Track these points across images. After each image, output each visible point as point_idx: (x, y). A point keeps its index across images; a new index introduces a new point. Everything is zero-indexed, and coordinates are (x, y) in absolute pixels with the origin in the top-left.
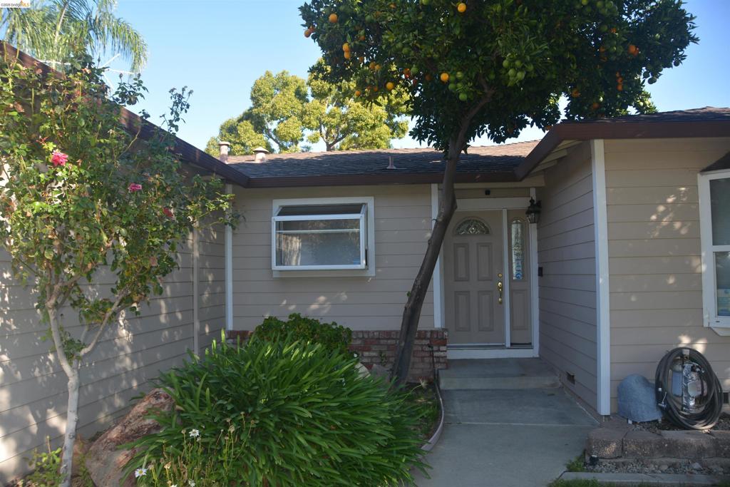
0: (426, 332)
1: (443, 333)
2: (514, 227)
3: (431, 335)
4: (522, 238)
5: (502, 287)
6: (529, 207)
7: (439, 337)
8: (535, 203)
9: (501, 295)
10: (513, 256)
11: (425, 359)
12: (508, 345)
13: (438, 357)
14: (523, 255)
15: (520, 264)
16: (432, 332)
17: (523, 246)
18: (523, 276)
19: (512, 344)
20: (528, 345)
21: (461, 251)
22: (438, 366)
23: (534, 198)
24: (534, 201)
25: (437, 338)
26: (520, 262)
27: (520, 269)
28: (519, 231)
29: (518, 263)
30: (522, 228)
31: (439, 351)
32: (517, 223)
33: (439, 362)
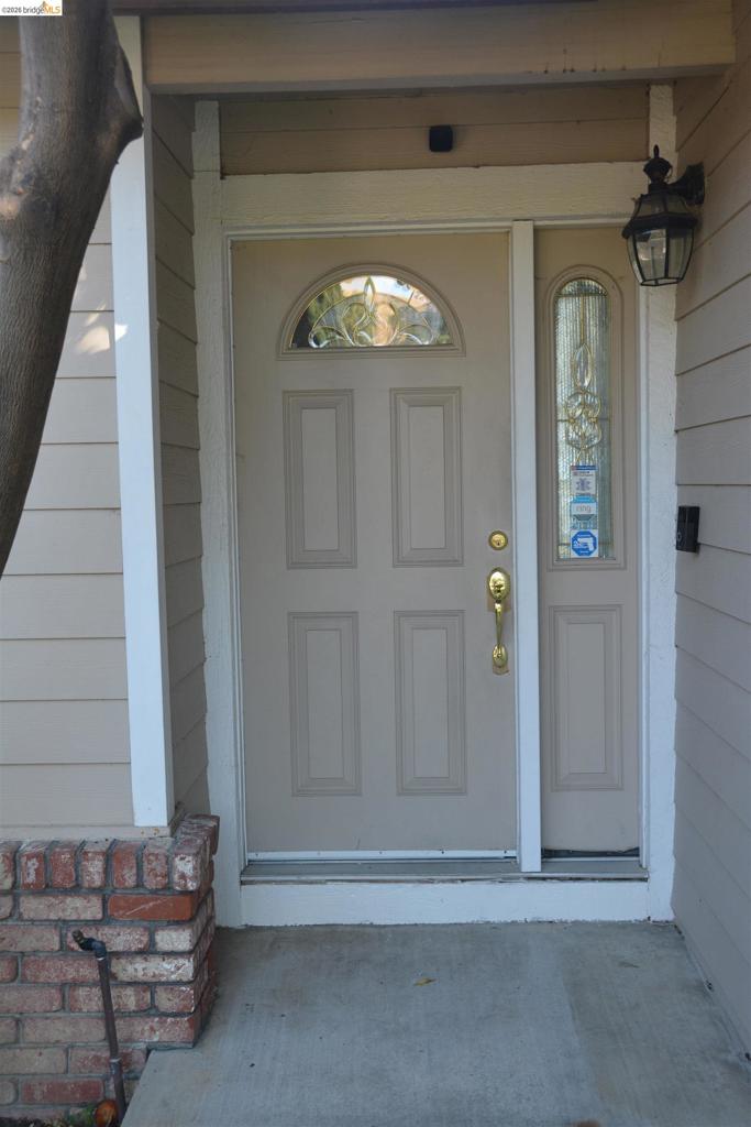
0: (79, 851)
1: (169, 862)
2: (567, 309)
3: (106, 871)
4: (604, 366)
5: (504, 597)
6: (641, 201)
7: (151, 882)
8: (673, 177)
9: (503, 629)
10: (563, 447)
11: (82, 992)
12: (531, 861)
13: (149, 986)
14: (606, 443)
15: (593, 489)
16: (113, 855)
17: (605, 404)
18: (605, 543)
19: (548, 854)
20: (623, 861)
21: (317, 425)
22: (146, 1032)
23: (669, 154)
24: (666, 166)
25: (139, 884)
26: (591, 477)
27: (593, 509)
28: (593, 331)
29: (583, 484)
30: (604, 322)
31: (149, 951)
32: (583, 292)
33: (149, 1011)
